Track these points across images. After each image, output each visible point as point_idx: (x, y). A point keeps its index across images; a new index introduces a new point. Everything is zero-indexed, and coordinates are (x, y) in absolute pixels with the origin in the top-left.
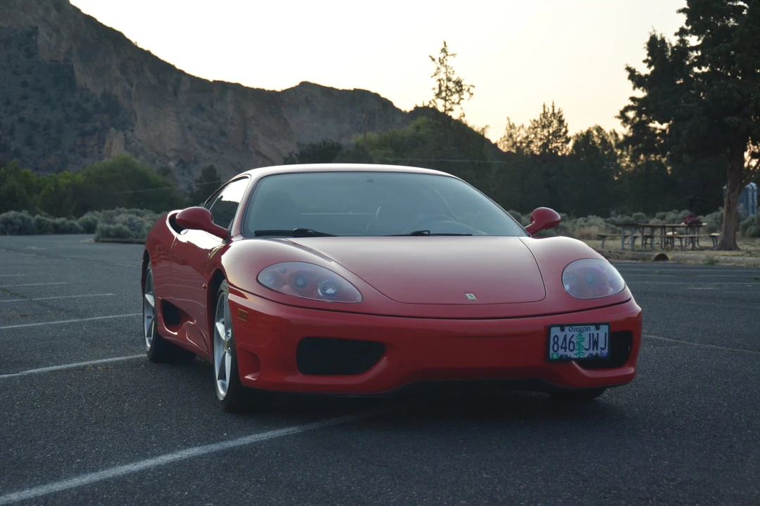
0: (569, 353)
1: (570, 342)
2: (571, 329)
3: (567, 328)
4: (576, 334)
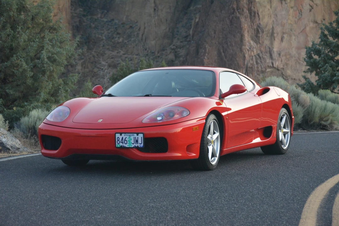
1: (125, 140)
2: (125, 135)
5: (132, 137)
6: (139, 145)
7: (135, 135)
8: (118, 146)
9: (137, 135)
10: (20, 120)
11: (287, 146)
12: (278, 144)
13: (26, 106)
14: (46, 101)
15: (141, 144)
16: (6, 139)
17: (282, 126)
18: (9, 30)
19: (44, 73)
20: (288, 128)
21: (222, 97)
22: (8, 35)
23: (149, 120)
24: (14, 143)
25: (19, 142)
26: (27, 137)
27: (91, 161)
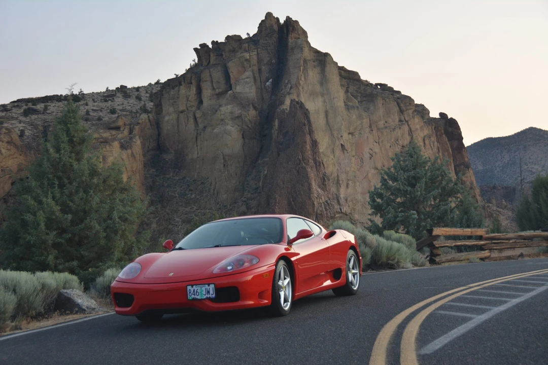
0: (196, 297)
1: (197, 292)
3: (194, 286)
4: (199, 288)
5: (204, 289)
6: (211, 296)
7: (207, 286)
8: (191, 298)
9: (209, 286)
10: (95, 280)
11: (357, 287)
12: (348, 284)
13: (101, 266)
14: (120, 260)
15: (212, 294)
16: (81, 300)
17: (351, 267)
18: (81, 194)
19: (116, 232)
20: (356, 268)
21: (291, 242)
22: (81, 199)
23: (219, 271)
24: (89, 304)
25: (95, 302)
26: (102, 297)
27: (165, 316)
